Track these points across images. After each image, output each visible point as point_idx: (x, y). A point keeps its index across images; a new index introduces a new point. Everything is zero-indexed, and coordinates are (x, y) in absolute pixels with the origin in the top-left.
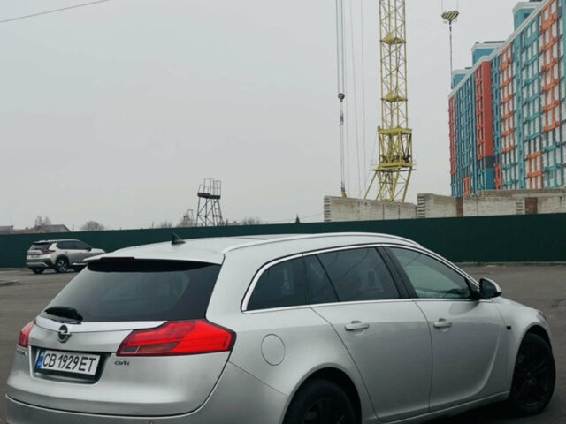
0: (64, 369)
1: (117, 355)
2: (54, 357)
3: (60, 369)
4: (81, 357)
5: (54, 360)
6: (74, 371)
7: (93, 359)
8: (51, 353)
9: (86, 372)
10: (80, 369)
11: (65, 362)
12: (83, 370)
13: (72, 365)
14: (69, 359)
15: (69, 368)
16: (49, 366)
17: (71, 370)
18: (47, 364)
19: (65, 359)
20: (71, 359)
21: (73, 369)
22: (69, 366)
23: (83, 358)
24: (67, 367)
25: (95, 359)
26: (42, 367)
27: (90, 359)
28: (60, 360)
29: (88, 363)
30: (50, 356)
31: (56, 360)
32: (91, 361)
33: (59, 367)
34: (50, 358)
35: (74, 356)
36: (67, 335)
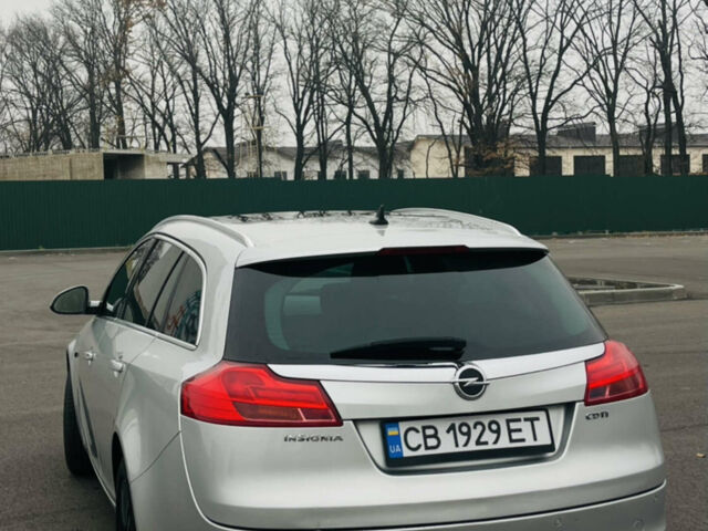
0: (472, 447)
1: (587, 404)
2: (430, 432)
3: (461, 449)
4: (502, 420)
5: (435, 436)
6: (499, 446)
7: (532, 420)
8: (418, 425)
9: (530, 442)
10: (512, 441)
11: (468, 434)
12: (523, 440)
13: (489, 437)
14: (475, 427)
15: (486, 443)
16: (427, 448)
17: (490, 446)
18: (419, 446)
19: (465, 429)
20: (479, 428)
21: (495, 442)
22: (482, 440)
23: (508, 421)
24: (478, 443)
25: (537, 419)
26: (407, 453)
27: (526, 420)
28: (452, 432)
29: (526, 426)
30: (418, 431)
31: (439, 435)
32: (529, 423)
33: (457, 445)
34: (421, 434)
35: (486, 422)
36: (482, 386)
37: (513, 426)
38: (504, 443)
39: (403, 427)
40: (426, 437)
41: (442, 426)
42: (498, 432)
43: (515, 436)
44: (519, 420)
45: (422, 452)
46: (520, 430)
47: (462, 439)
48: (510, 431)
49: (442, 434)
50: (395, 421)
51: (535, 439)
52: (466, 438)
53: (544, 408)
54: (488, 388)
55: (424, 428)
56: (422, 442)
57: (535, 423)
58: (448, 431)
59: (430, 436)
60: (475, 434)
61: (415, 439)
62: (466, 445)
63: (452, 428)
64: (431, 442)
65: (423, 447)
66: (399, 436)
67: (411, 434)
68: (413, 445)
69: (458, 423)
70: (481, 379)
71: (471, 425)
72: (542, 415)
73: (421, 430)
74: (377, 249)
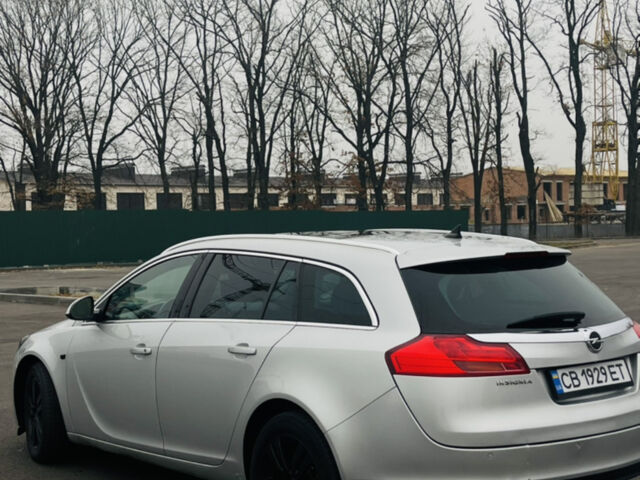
3: (589, 387)
4: (605, 366)
6: (608, 383)
8: (567, 371)
10: (613, 380)
12: (618, 379)
13: (602, 378)
19: (590, 373)
27: (616, 365)
28: (584, 376)
31: (578, 378)
32: (618, 368)
36: (601, 342)
38: (610, 381)
39: (560, 372)
41: (579, 371)
42: (605, 374)
45: (573, 389)
46: (615, 373)
50: (555, 369)
51: (623, 378)
52: (591, 378)
53: (623, 358)
55: (571, 373)
56: (571, 383)
57: (621, 367)
59: (574, 378)
60: (595, 376)
62: (592, 383)
64: (576, 382)
65: (572, 386)
66: (558, 379)
68: (567, 385)
69: (586, 369)
70: (599, 338)
72: (623, 363)
73: (569, 375)
74: (503, 253)
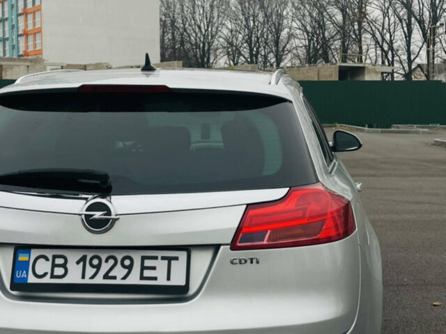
0: (99, 280)
1: (232, 249)
2: (59, 261)
3: (87, 281)
4: (137, 257)
5: (64, 266)
6: (128, 281)
7: (170, 259)
8: (49, 254)
9: (162, 281)
10: (142, 278)
11: (98, 267)
12: (155, 279)
13: (119, 272)
14: (106, 261)
15: (114, 278)
16: (53, 276)
17: (118, 281)
18: (46, 274)
19: (95, 262)
20: (111, 262)
21: (124, 278)
22: (110, 274)
23: (143, 258)
24: (106, 276)
25: (176, 259)
26: (32, 279)
27: (163, 258)
28: (82, 263)
29: (162, 266)
30: (47, 259)
31: (68, 266)
32: (166, 262)
33: (83, 277)
34: (50, 263)
35: (119, 256)
36: (109, 220)
37: (148, 263)
38: (134, 279)
39: (35, 253)
40: (54, 266)
41: (73, 257)
42: (130, 268)
43: (147, 273)
44: (156, 258)
45: (47, 280)
46: (154, 268)
47: (90, 271)
48: (143, 268)
49: (71, 265)
50: (28, 248)
51: (168, 279)
52: (95, 270)
53: (187, 249)
54: (117, 222)
55: (55, 257)
56: (49, 271)
57: (173, 262)
58: (78, 263)
59: (59, 266)
60: (105, 267)
61: (43, 267)
62: (92, 277)
63: (83, 259)
64: (59, 271)
65: (49, 275)
66: (28, 262)
67: (41, 262)
68: (39, 272)
69: (90, 255)
70: (109, 213)
71: (104, 257)
72: (182, 255)
73: (51, 259)
74: (77, 85)
